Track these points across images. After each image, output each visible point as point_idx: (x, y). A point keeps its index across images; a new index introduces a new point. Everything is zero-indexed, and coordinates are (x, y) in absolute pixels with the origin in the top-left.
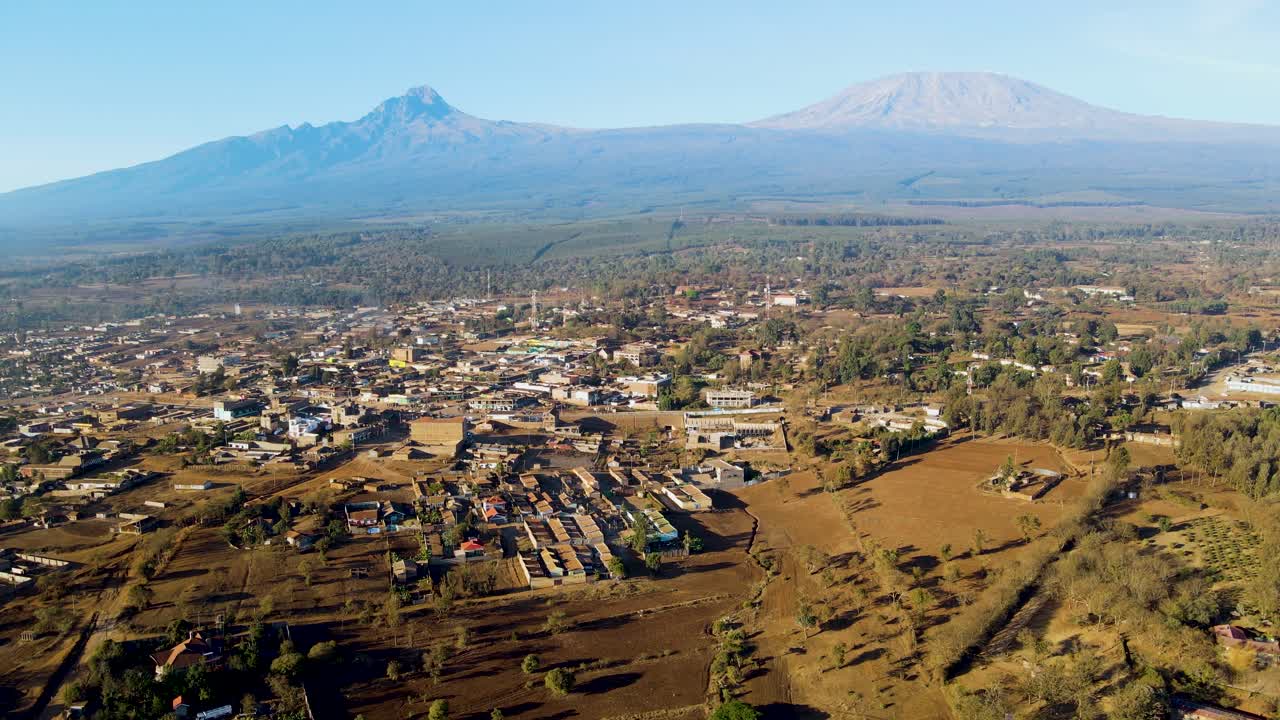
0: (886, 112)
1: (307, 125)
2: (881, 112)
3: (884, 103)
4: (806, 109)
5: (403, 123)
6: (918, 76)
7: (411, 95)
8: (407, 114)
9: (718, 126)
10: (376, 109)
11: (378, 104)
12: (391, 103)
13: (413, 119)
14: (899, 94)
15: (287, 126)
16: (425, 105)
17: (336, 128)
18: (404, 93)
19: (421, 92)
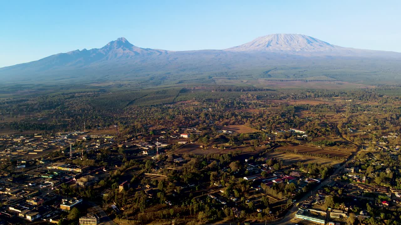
0: (267, 46)
1: (85, 49)
2: (266, 46)
3: (267, 43)
4: (243, 45)
5: (115, 49)
6: (277, 35)
7: (118, 40)
8: (117, 46)
9: (215, 50)
10: (107, 45)
11: (107, 43)
12: (112, 43)
13: (118, 48)
14: (272, 41)
15: (78, 50)
16: (123, 43)
17: (94, 50)
18: (116, 40)
19: (121, 39)
